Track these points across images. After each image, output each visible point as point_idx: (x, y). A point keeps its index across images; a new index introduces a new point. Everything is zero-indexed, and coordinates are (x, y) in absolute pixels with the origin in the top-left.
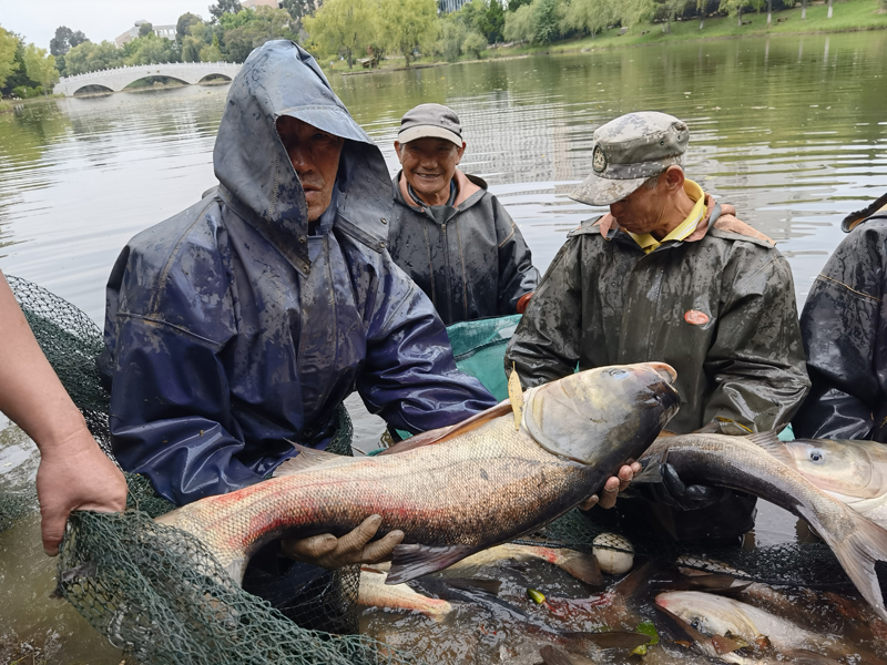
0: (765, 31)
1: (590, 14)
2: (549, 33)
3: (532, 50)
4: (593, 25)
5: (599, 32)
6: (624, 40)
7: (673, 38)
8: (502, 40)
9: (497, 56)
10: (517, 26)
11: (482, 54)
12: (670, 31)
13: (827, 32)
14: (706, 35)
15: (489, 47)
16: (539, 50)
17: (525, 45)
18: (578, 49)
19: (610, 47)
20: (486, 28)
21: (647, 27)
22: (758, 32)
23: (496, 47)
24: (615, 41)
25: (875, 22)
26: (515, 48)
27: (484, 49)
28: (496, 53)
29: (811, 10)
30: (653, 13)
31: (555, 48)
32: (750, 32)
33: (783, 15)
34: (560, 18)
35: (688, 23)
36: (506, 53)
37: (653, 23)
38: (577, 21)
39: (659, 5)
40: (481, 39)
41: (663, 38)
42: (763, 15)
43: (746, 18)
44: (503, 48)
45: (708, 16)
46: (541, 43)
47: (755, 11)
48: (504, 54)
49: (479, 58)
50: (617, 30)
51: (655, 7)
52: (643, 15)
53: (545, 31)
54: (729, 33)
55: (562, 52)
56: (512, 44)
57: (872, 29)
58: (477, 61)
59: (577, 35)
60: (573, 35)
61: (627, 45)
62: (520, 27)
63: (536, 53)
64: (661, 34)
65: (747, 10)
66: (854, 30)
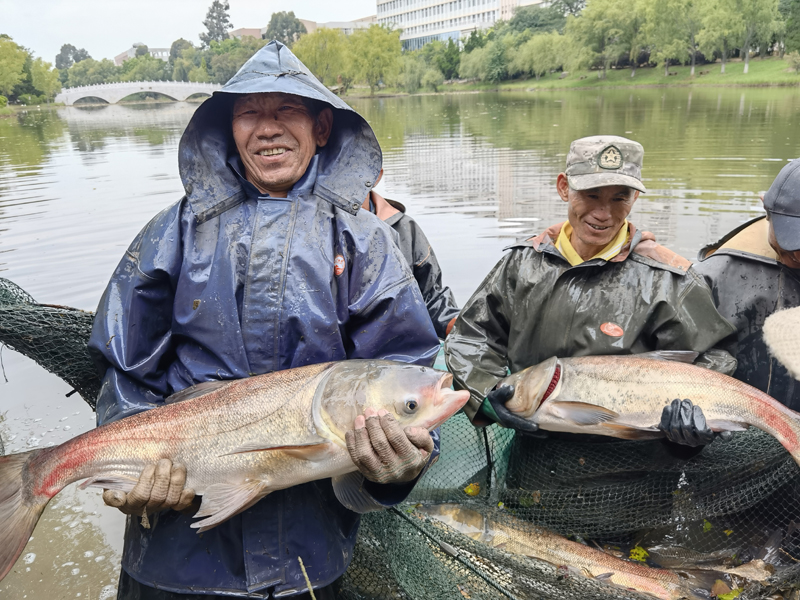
0: (689, 81)
1: (535, 59)
2: (499, 74)
3: (482, 87)
4: (537, 68)
5: (543, 75)
6: (565, 83)
7: (608, 83)
8: (457, 77)
9: (452, 91)
10: (471, 65)
11: (439, 88)
12: (605, 77)
13: (743, 86)
14: (636, 82)
15: (446, 82)
16: (489, 87)
17: (477, 83)
18: (524, 89)
19: (552, 89)
20: (443, 66)
21: (585, 73)
22: (682, 82)
23: (452, 83)
24: (556, 83)
25: (786, 79)
26: (468, 85)
27: (441, 84)
28: (451, 87)
29: (730, 65)
30: (591, 61)
31: (504, 87)
32: (676, 82)
33: (705, 69)
34: (509, 61)
35: (621, 71)
36: (460, 88)
37: (591, 69)
38: (524, 64)
39: (597, 55)
40: (439, 75)
41: (599, 83)
42: (687, 68)
43: (673, 69)
44: (457, 84)
45: (639, 67)
46: (492, 81)
47: (680, 64)
48: (458, 90)
49: (436, 91)
50: (559, 74)
51: (593, 55)
52: (582, 62)
53: (495, 72)
54: (657, 81)
55: (510, 90)
56: (466, 80)
57: (782, 85)
58: (434, 94)
59: (523, 76)
60: (518, 76)
61: (567, 87)
62: (474, 67)
63: (487, 90)
64: (597, 79)
65: (674, 62)
66: (766, 85)
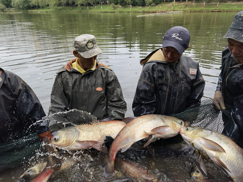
0: (87, 11)
1: (39, 2)
2: (27, 6)
3: (22, 11)
4: (40, 5)
5: (43, 7)
6: (50, 10)
7: (64, 11)
8: (11, 7)
9: (10, 12)
11: (4, 11)
12: (63, 9)
13: (102, 12)
14: (73, 11)
15: (7, 9)
16: (24, 11)
17: (19, 9)
18: (37, 12)
19: (47, 12)
20: (5, 3)
21: (56, 7)
23: (9, 9)
24: (48, 10)
25: (112, 11)
26: (16, 10)
27: (5, 9)
28: (10, 11)
29: (98, 6)
30: (58, 3)
31: (30, 11)
32: (84, 11)
33: (91, 7)
34: (30, 2)
35: (67, 7)
36: (13, 11)
37: (58, 6)
38: (35, 3)
39: (59, 1)
40: (3, 6)
41: (61, 11)
42: (86, 7)
43: (82, 7)
44: (11, 9)
45: (72, 6)
46: (25, 9)
47: (84, 6)
48: (12, 11)
49: (4, 12)
50: (48, 7)
51: (58, 2)
52: (55, 4)
54: (79, 10)
55: (32, 12)
56: (15, 8)
57: (111, 12)
58: (3, 13)
59: (36, 7)
60: (34, 7)
61: (52, 11)
62: (17, 3)
63: (24, 12)
64: (61, 9)
65: (82, 5)
66: (107, 12)
